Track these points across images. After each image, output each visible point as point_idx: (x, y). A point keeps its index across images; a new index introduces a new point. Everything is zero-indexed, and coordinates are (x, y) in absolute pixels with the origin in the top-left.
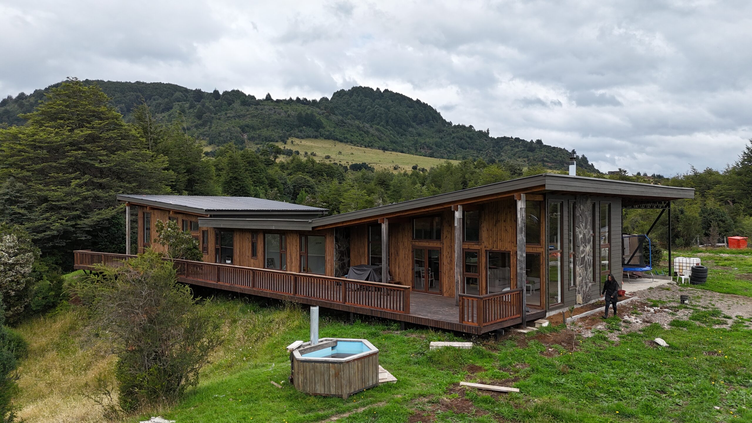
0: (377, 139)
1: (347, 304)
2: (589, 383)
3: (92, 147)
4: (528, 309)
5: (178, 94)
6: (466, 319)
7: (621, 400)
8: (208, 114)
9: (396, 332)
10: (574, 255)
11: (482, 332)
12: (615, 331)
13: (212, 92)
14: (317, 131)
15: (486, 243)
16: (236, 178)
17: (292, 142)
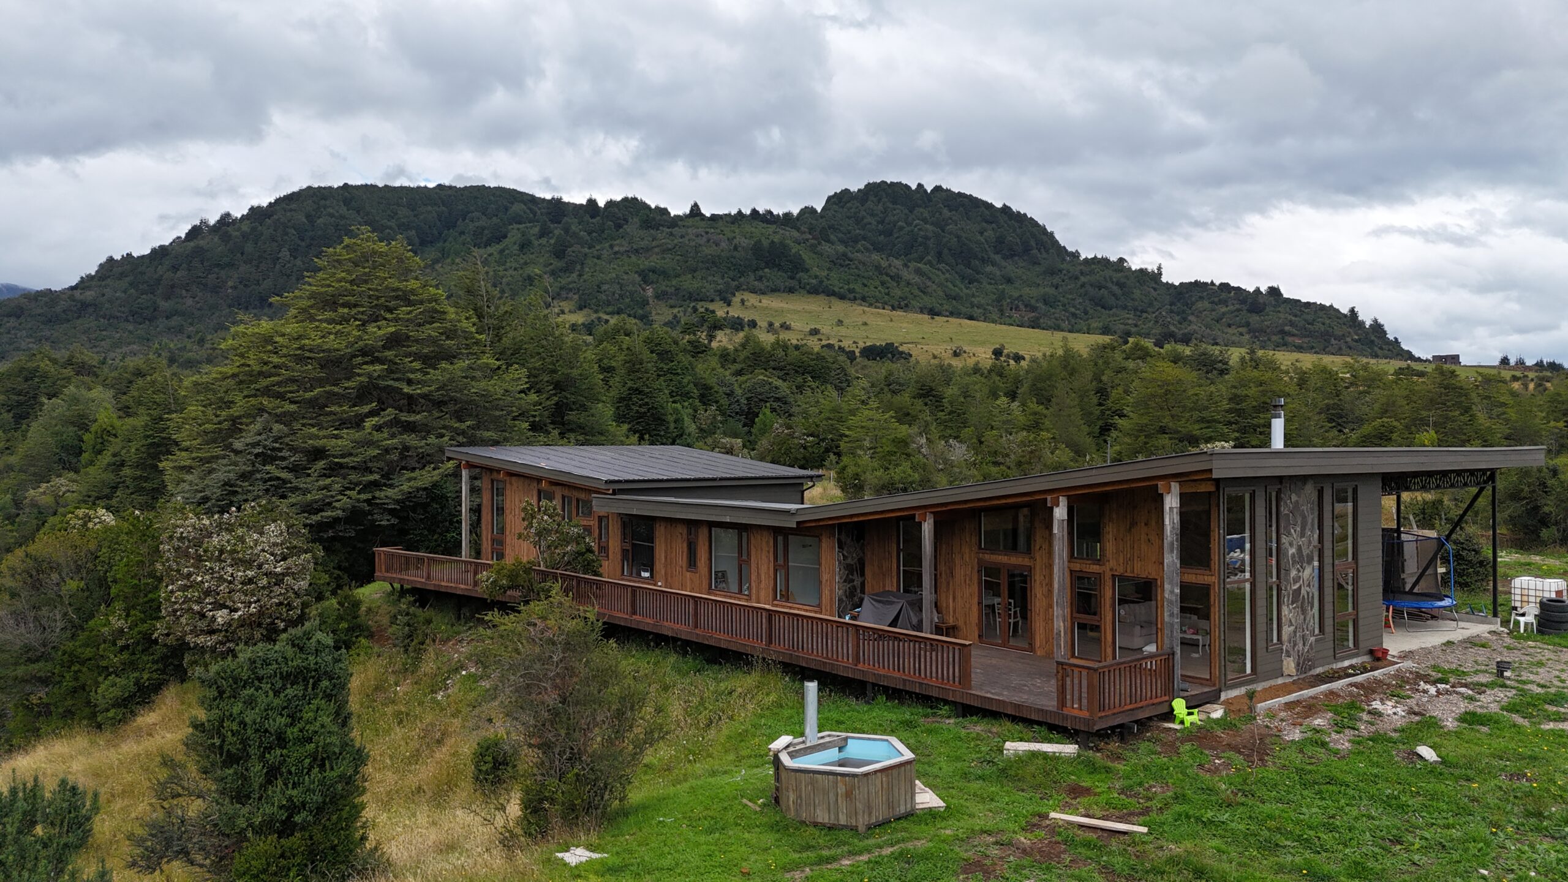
0: (916, 292)
1: (860, 667)
2: (1271, 824)
3: (396, 356)
4: (1186, 685)
5: (517, 208)
6: (1069, 704)
7: (1319, 853)
8: (577, 247)
9: (947, 721)
10: (1278, 586)
11: (1096, 728)
12: (1347, 731)
13: (584, 202)
14: (792, 278)
15: (1112, 563)
16: (638, 391)
17: (743, 302)
